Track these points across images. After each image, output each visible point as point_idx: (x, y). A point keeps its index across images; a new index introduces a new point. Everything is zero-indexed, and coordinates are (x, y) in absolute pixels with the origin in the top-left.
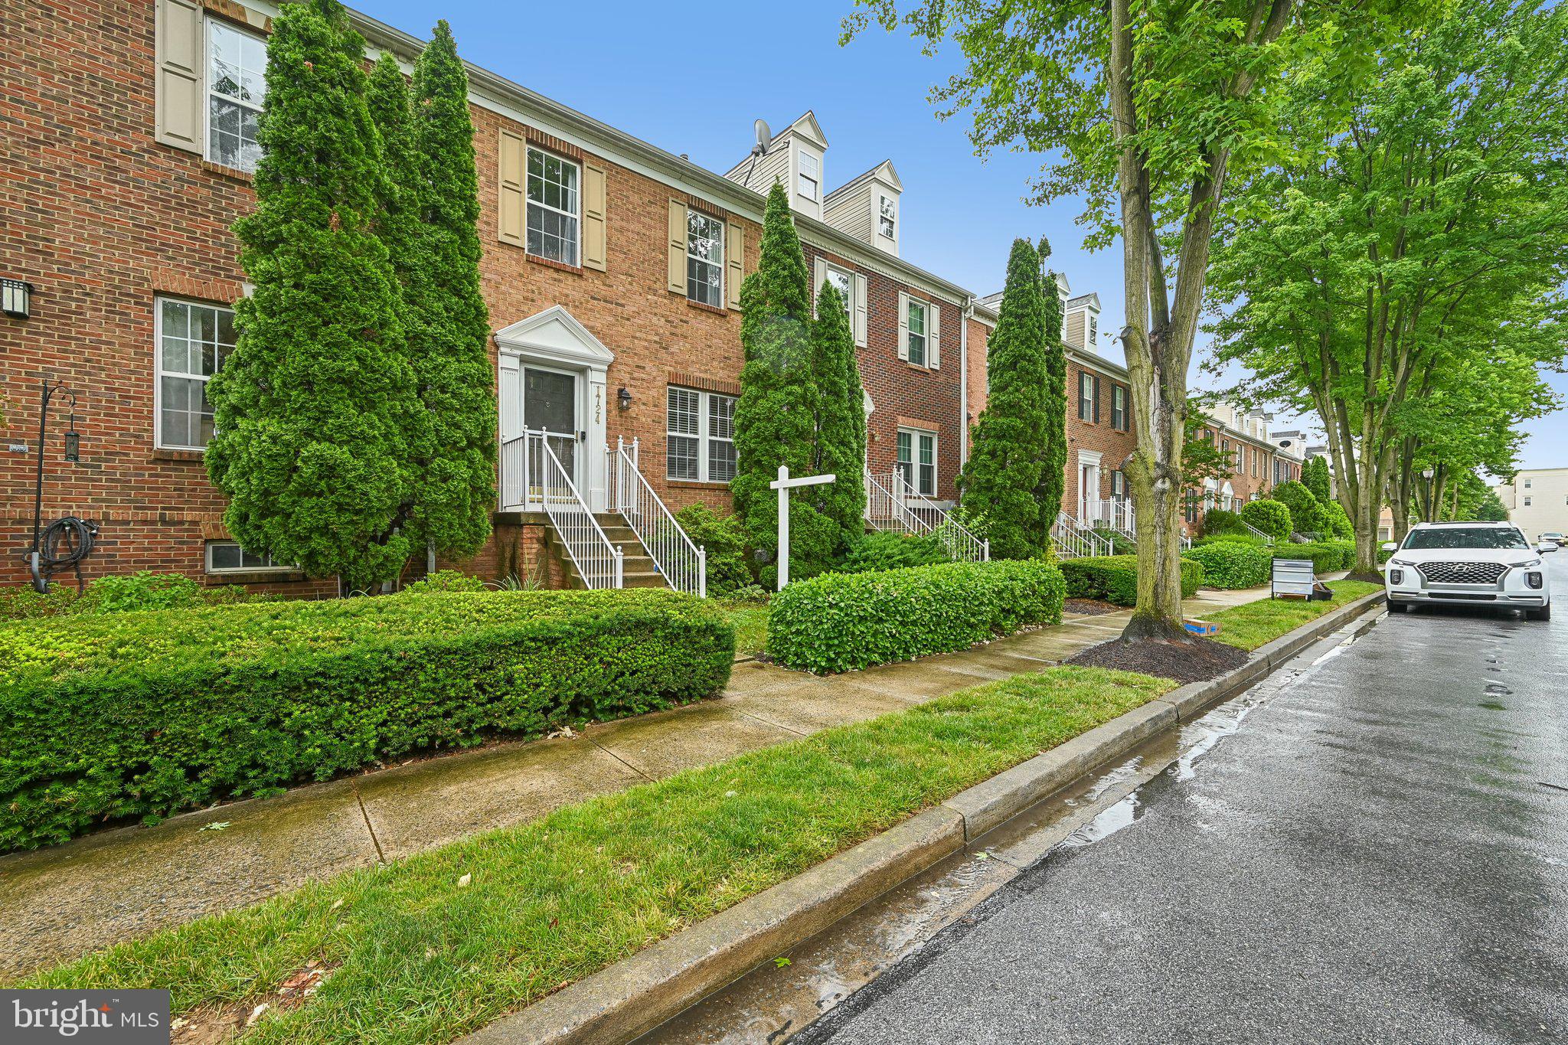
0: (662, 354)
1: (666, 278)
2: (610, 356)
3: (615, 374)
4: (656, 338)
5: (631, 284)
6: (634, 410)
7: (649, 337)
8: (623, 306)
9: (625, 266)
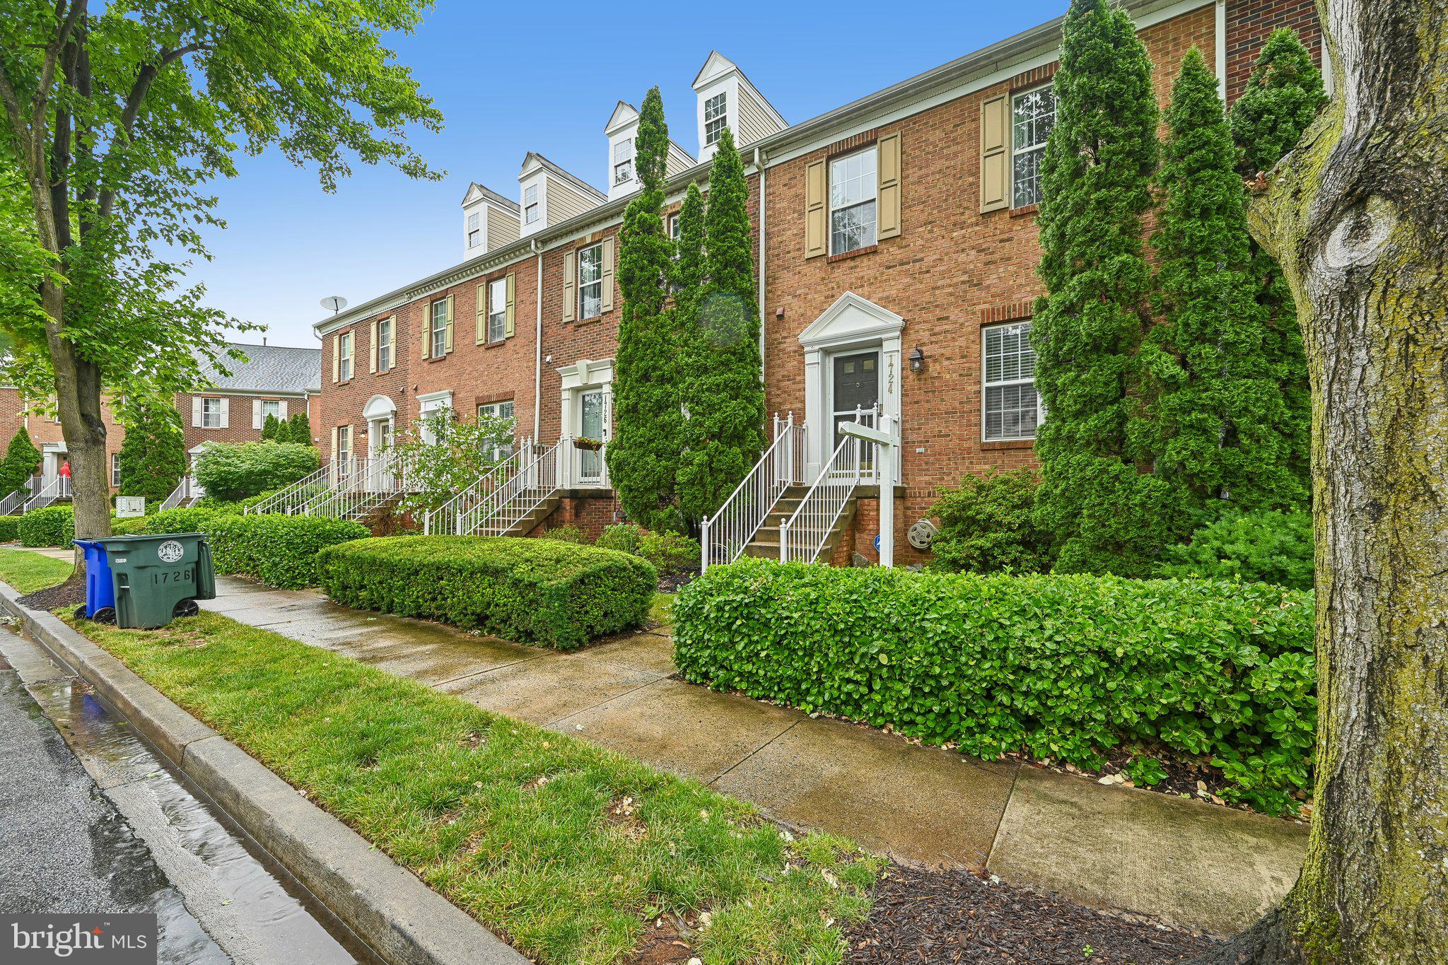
0: (975, 293)
1: (978, 201)
2: (898, 321)
3: (913, 336)
4: (965, 278)
5: (931, 232)
6: (933, 369)
7: (955, 280)
8: (922, 260)
9: (924, 217)
